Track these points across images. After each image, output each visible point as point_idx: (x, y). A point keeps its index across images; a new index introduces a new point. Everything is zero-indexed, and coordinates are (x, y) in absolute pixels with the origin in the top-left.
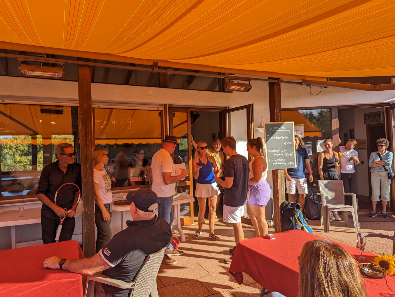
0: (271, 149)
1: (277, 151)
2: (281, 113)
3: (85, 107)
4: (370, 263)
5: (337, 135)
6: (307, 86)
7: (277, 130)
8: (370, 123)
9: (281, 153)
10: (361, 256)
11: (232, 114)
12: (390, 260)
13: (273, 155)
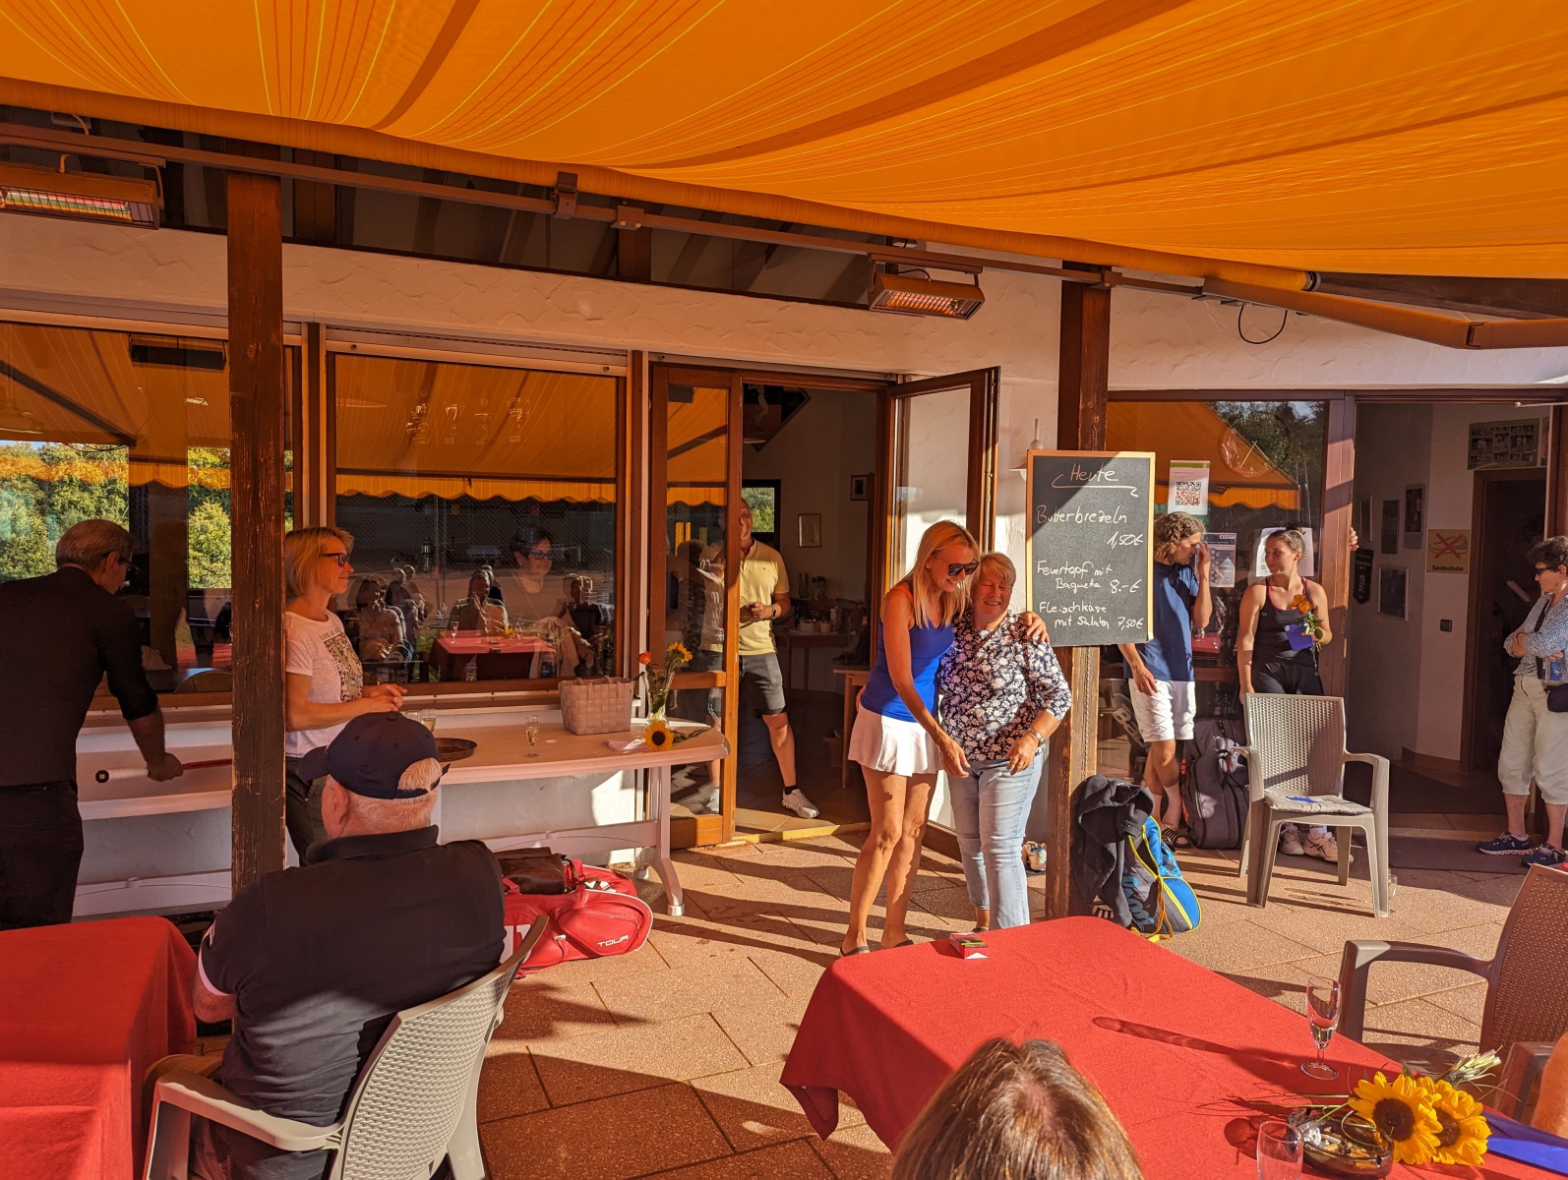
0: (1049, 561)
1: (1074, 571)
2: (1104, 410)
3: (254, 352)
4: (1339, 1106)
5: (1344, 508)
6: (1222, 303)
7: (1085, 483)
8: (1492, 465)
9: (1092, 580)
10: (1313, 1060)
11: (917, 403)
12: (1420, 1100)
13: (1058, 587)
